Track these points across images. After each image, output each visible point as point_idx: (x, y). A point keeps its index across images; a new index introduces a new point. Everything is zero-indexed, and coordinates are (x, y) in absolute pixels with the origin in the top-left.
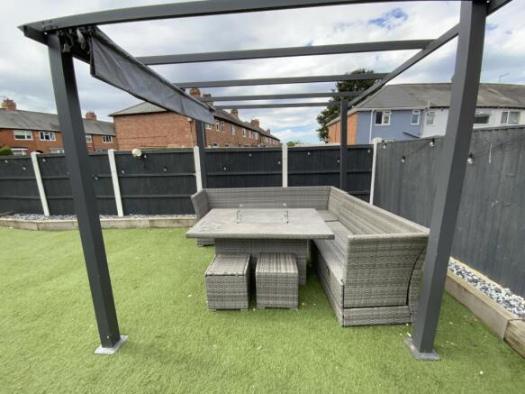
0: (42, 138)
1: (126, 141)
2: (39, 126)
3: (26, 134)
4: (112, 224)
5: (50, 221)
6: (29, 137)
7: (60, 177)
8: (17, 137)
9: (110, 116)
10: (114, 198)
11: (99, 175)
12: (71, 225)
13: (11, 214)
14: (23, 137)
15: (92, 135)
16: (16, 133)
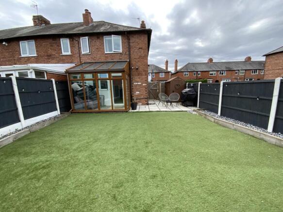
0: (220, 74)
1: (271, 72)
2: (220, 68)
3: (214, 73)
4: (262, 136)
5: (220, 119)
6: (215, 74)
7: (233, 95)
8: (211, 74)
9: (264, 56)
10: (269, 117)
11: (261, 97)
12: (232, 126)
13: (204, 110)
14: (212, 74)
15: (246, 70)
16: (211, 73)
